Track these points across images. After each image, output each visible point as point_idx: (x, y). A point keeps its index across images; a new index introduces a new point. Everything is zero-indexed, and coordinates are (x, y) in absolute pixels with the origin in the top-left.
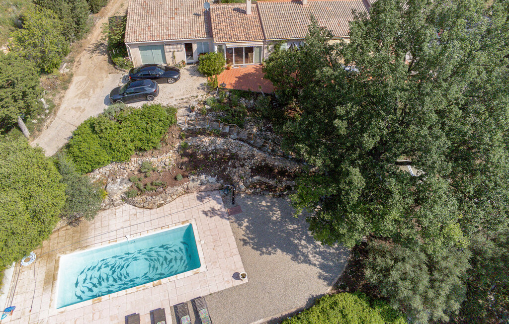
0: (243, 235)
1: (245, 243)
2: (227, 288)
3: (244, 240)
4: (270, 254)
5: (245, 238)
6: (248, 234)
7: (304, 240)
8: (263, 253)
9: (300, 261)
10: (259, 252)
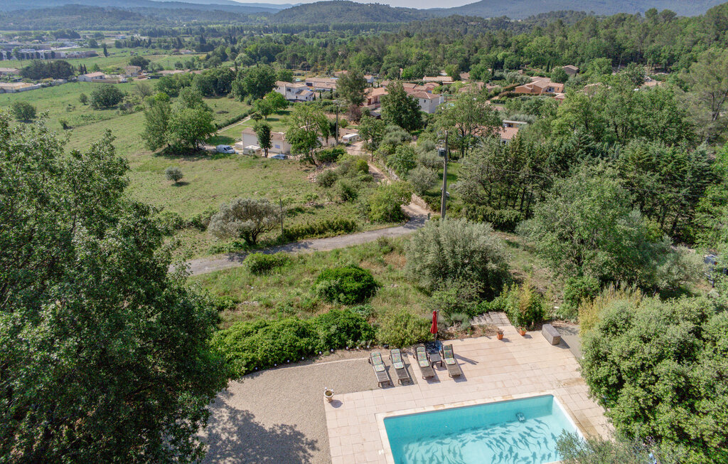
0: (312, 456)
1: (312, 445)
2: (351, 394)
3: (314, 448)
4: (282, 425)
5: (310, 451)
6: (305, 457)
7: (221, 440)
8: (291, 428)
9: (245, 413)
10: (296, 429)
